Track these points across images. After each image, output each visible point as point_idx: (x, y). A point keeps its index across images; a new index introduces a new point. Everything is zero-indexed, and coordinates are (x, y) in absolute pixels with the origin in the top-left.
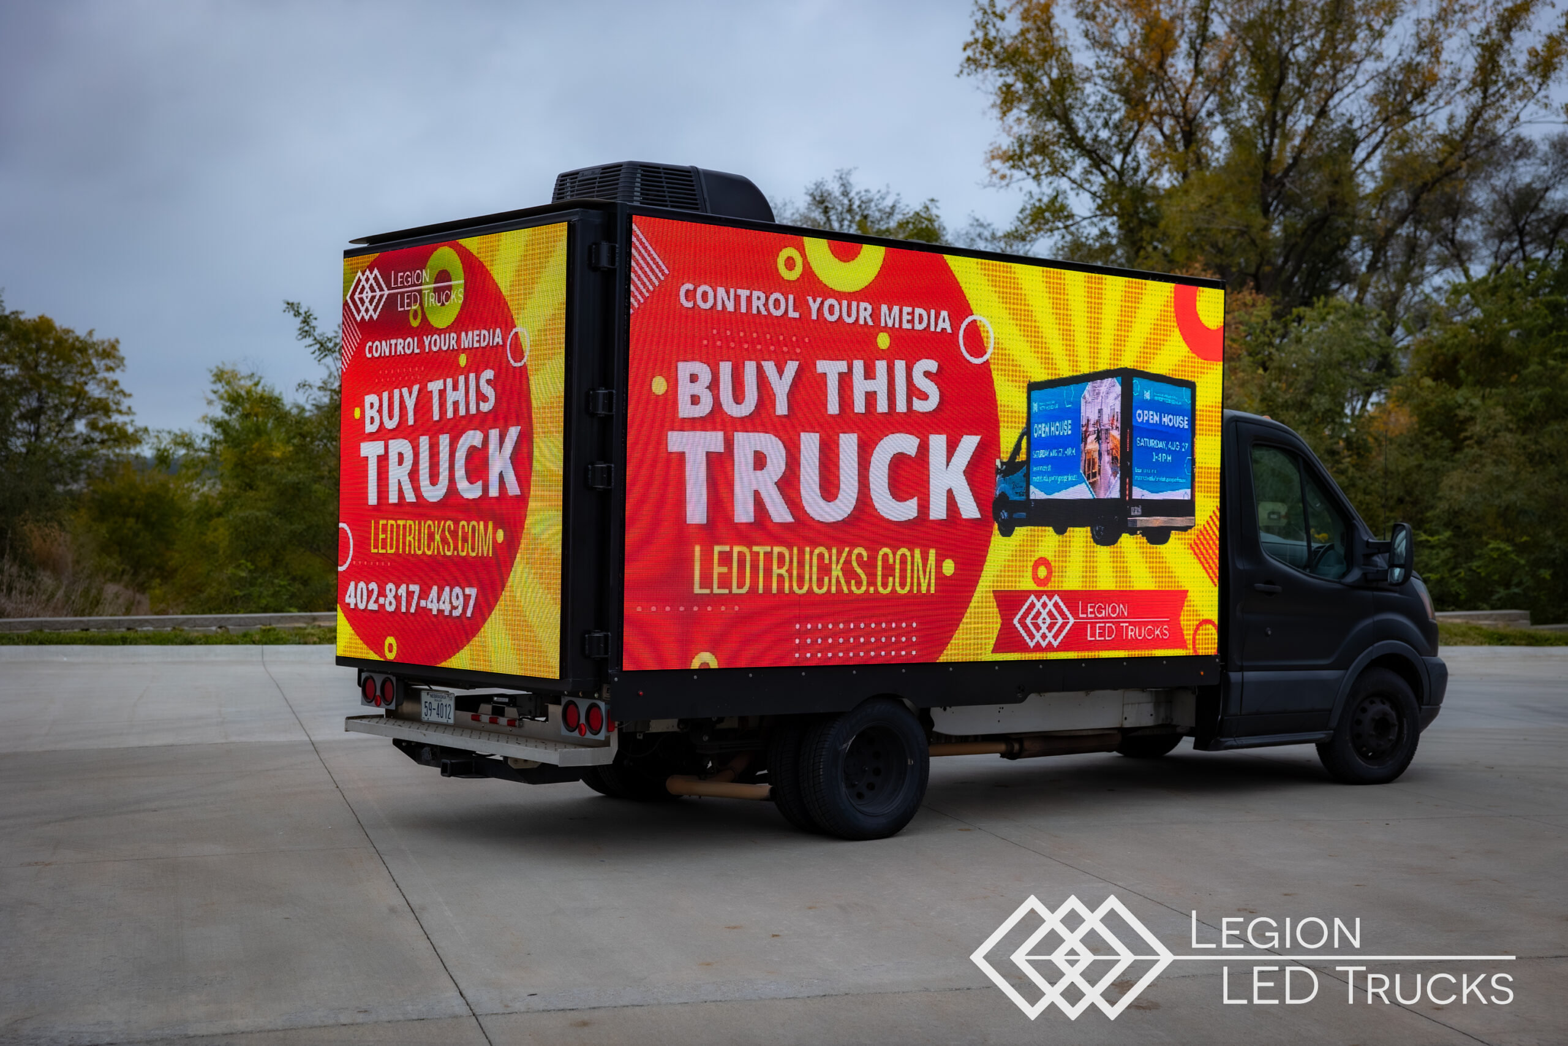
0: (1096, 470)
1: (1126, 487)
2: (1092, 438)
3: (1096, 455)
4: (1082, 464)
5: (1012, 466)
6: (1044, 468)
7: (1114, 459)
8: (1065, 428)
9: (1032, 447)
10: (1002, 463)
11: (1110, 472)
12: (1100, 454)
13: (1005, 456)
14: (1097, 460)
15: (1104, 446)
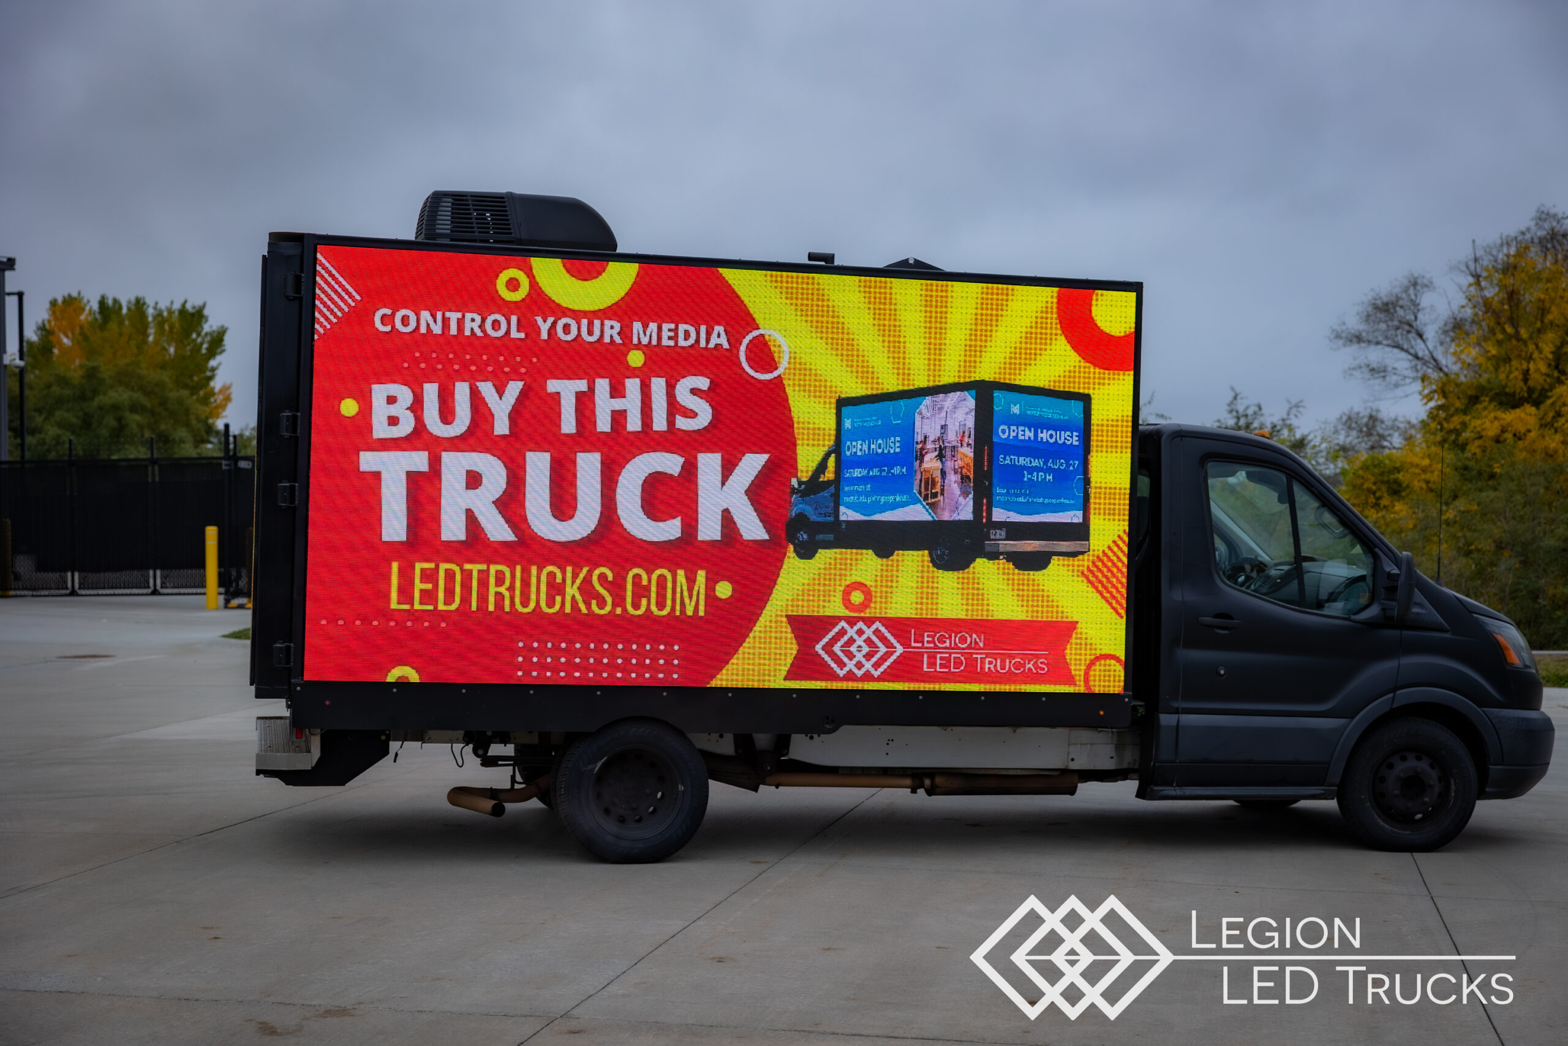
0: (938, 489)
3: (937, 475)
5: (814, 485)
7: (964, 479)
8: (894, 446)
9: (843, 467)
10: (800, 483)
12: (943, 473)
13: (805, 476)
14: (939, 479)
15: (949, 464)
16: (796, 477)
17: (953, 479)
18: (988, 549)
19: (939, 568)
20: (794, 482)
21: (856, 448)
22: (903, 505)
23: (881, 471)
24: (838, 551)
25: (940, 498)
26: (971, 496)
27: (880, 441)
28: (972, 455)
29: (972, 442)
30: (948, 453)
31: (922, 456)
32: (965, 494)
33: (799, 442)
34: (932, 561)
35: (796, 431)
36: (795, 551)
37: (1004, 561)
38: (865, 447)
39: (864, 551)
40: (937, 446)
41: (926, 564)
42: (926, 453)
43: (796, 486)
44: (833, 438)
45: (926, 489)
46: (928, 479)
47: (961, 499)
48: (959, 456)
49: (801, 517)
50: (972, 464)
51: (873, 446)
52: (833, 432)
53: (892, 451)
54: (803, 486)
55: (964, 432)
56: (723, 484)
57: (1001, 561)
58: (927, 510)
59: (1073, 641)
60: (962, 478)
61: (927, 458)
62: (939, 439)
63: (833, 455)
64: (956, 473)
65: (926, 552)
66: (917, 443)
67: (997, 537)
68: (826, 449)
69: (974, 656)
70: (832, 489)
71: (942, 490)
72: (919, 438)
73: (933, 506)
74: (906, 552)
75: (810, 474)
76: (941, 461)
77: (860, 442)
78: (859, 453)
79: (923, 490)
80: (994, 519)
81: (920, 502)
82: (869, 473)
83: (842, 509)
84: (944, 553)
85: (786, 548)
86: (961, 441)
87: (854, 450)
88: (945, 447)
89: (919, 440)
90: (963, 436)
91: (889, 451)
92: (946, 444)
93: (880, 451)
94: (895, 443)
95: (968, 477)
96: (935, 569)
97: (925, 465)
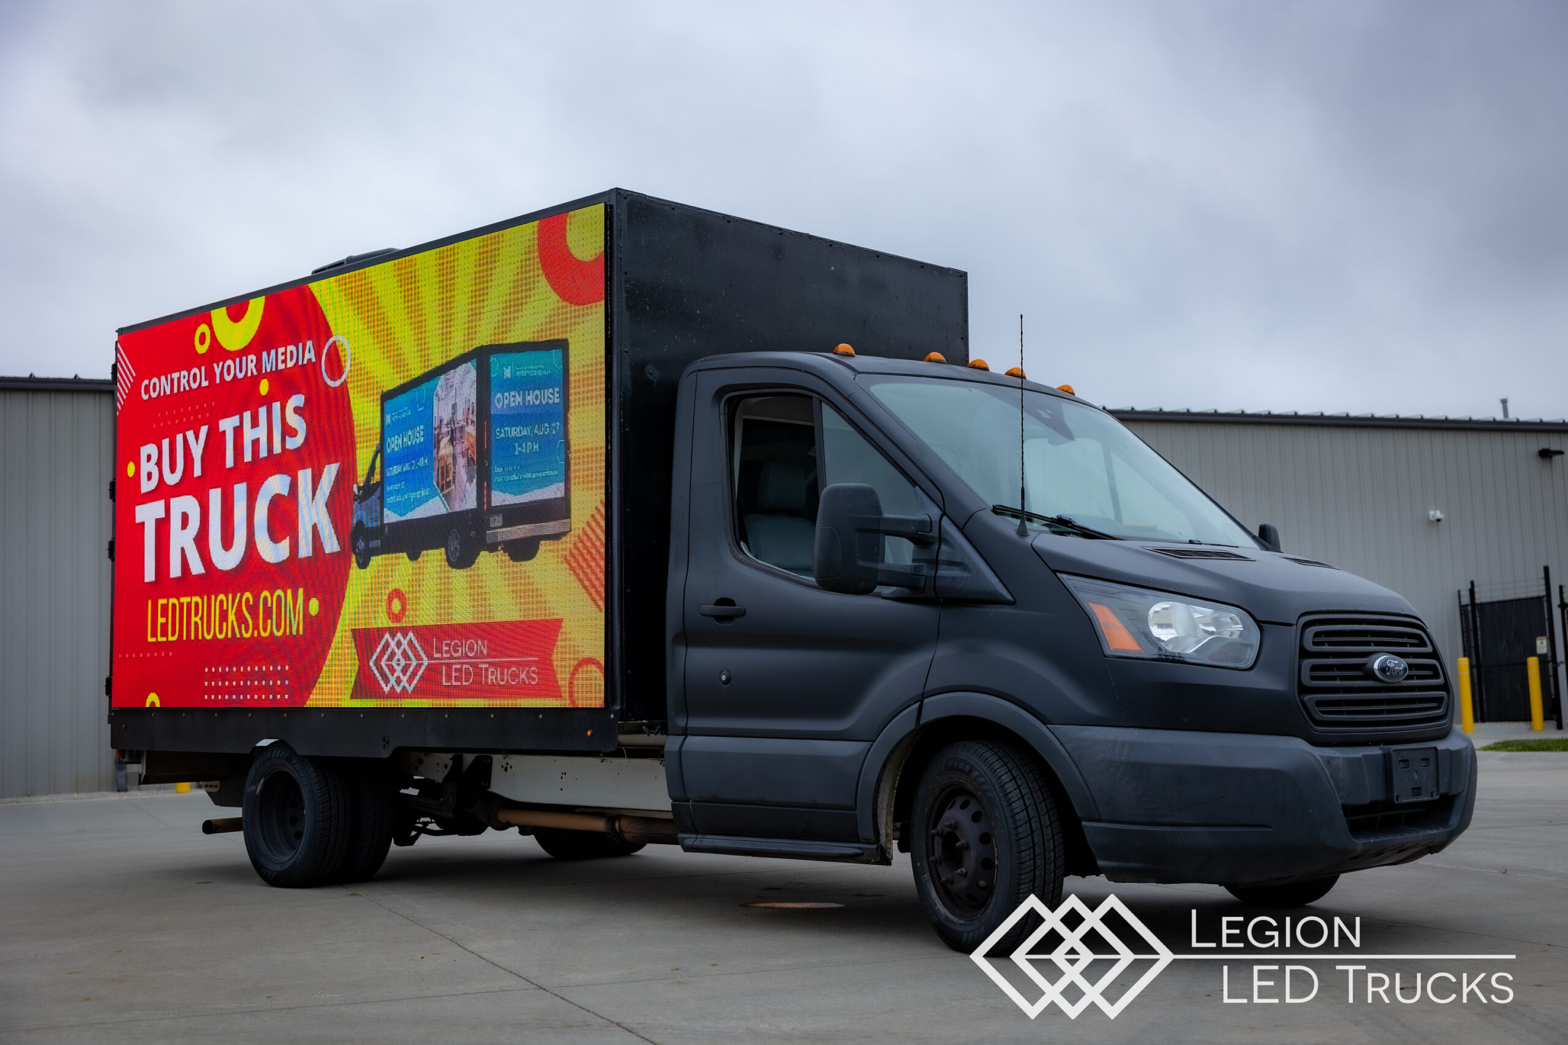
0: (451, 478)
1: (483, 493)
2: (445, 441)
3: (450, 460)
4: (435, 473)
5: (369, 489)
6: (396, 487)
7: (470, 461)
10: (359, 488)
11: (465, 477)
13: (361, 480)
15: (459, 449)
16: (357, 484)
17: (462, 461)
18: (489, 541)
19: (453, 567)
20: (355, 489)
21: (395, 444)
22: (426, 499)
23: (411, 465)
24: (383, 556)
25: (453, 487)
26: (475, 480)
27: (410, 433)
28: (474, 433)
29: (474, 419)
30: (458, 435)
31: (439, 442)
32: (470, 480)
33: (358, 446)
34: (448, 560)
35: (356, 435)
36: (358, 562)
37: (502, 551)
38: (400, 441)
39: (401, 555)
40: (450, 429)
41: (443, 563)
42: (442, 438)
43: (357, 493)
44: (379, 436)
45: (442, 480)
46: (442, 468)
47: (468, 484)
48: (466, 436)
49: (360, 523)
50: (475, 444)
51: (405, 439)
52: (379, 430)
53: (418, 442)
54: (361, 492)
55: (469, 409)
56: (313, 499)
57: (499, 553)
58: (443, 503)
59: (559, 643)
60: (468, 463)
61: (442, 444)
62: (451, 419)
63: (379, 455)
64: (463, 457)
65: (443, 550)
66: (435, 429)
67: (496, 525)
68: (374, 449)
69: (480, 666)
70: (379, 489)
71: (454, 477)
72: (436, 424)
73: (448, 497)
74: (430, 552)
75: (365, 478)
76: (453, 445)
77: (396, 437)
78: (396, 449)
79: (440, 481)
80: (493, 505)
81: (438, 494)
82: (403, 468)
83: (386, 510)
84: (456, 548)
85: (350, 558)
86: (467, 419)
87: (393, 446)
88: (455, 428)
89: (437, 425)
90: (469, 413)
91: (416, 443)
92: (456, 426)
93: (410, 443)
94: (419, 432)
95: (472, 458)
96: (450, 568)
97: (442, 453)
